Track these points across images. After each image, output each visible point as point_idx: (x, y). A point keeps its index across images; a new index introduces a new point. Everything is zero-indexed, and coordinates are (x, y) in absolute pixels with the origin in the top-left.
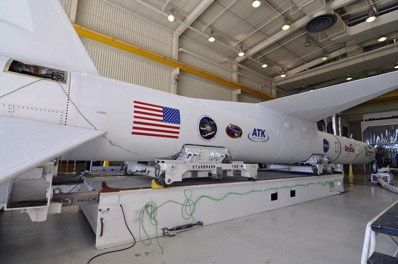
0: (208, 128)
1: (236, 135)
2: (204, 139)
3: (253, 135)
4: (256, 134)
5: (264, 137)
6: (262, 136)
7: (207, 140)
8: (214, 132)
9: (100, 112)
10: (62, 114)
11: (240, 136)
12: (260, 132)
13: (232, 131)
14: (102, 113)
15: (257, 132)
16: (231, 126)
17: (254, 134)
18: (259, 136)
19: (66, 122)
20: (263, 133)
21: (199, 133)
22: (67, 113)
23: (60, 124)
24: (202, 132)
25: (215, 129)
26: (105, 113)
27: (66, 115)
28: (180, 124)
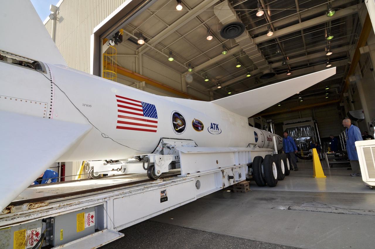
0: (179, 122)
1: (200, 128)
2: (177, 133)
3: (211, 129)
4: (213, 128)
5: (218, 130)
6: (217, 130)
7: (179, 133)
8: (184, 126)
9: (86, 105)
10: (46, 106)
11: (202, 129)
12: (215, 126)
13: (196, 125)
14: (87, 105)
15: (213, 125)
16: (196, 120)
17: (212, 127)
18: (215, 129)
19: (50, 115)
20: (217, 127)
21: (173, 127)
22: (51, 105)
23: (44, 117)
24: (175, 126)
25: (184, 123)
26: (90, 106)
27: (51, 107)
28: (157, 118)
